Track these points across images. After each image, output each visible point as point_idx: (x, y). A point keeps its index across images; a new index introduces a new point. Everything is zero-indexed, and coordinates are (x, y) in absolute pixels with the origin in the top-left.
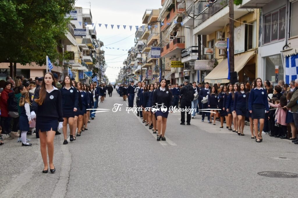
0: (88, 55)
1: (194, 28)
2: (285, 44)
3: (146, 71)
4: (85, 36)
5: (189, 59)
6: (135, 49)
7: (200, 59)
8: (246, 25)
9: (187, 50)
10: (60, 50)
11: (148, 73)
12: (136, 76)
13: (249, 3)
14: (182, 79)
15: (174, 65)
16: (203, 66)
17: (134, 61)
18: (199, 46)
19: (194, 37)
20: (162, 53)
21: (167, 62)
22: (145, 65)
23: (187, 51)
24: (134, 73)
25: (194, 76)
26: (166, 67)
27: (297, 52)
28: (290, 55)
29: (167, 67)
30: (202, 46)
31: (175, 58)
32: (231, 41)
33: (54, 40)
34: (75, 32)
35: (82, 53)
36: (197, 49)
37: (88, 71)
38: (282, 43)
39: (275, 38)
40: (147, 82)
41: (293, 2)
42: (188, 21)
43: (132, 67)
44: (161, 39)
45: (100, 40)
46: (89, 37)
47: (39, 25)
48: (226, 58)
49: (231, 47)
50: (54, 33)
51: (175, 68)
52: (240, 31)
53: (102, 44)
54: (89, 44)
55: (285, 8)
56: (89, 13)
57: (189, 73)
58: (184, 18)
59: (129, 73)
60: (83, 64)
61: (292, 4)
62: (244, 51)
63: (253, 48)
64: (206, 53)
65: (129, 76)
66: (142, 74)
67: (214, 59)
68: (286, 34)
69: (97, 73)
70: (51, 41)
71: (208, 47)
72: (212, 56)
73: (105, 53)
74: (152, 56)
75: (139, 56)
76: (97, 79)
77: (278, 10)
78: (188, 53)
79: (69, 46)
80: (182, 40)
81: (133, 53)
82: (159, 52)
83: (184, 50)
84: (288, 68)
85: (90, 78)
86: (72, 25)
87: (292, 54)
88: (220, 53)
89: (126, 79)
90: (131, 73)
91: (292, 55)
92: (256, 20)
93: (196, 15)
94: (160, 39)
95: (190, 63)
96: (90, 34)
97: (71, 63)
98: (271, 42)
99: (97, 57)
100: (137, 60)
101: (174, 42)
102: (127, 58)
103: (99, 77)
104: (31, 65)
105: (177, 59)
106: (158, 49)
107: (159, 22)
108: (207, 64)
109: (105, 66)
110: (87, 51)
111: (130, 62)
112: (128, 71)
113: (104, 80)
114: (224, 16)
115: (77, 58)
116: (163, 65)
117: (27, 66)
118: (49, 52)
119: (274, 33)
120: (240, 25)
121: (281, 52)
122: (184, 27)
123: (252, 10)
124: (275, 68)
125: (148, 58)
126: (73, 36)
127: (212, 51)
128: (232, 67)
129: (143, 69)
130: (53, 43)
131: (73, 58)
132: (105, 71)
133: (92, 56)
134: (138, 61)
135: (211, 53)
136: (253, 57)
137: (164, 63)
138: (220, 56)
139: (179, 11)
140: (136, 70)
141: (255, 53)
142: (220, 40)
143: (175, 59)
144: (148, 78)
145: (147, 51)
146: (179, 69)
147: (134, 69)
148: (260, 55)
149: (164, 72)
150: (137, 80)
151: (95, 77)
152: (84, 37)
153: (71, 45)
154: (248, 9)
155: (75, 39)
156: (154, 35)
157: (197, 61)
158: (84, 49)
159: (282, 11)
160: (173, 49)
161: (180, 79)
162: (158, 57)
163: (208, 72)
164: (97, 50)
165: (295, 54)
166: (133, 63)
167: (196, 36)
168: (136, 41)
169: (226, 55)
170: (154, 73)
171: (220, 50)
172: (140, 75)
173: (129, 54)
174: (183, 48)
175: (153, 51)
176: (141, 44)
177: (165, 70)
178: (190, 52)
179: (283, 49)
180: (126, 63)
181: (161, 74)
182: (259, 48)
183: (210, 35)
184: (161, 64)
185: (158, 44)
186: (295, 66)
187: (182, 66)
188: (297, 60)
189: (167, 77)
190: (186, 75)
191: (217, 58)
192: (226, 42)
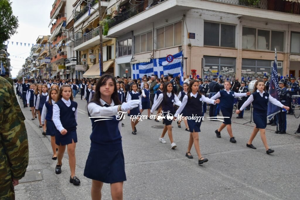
1: (74, 47)
2: (132, 58)
3: (39, 71)
5: (71, 64)
7: (78, 65)
8: (107, 47)
11: (41, 72)
13: (111, 35)
14: (65, 75)
16: (80, 68)
20: (52, 61)
21: (54, 66)
22: (38, 67)
23: (69, 60)
24: (30, 72)
25: (73, 74)
26: (53, 69)
28: (135, 64)
30: (78, 57)
32: (101, 55)
36: (75, 59)
38: (130, 57)
39: (125, 54)
40: (39, 77)
42: (70, 43)
51: (60, 69)
52: (104, 50)
57: (69, 72)
58: (67, 41)
61: (135, 37)
62: (106, 61)
63: (112, 59)
64: (82, 61)
65: (26, 73)
68: (132, 52)
72: (85, 63)
74: (45, 62)
80: (65, 54)
82: (49, 60)
83: (67, 59)
84: (134, 70)
91: (137, 63)
92: (113, 44)
95: (71, 66)
98: (123, 56)
100: (32, 64)
101: (60, 55)
105: (61, 64)
106: (49, 58)
107: (49, 43)
108: (82, 68)
111: (27, 66)
114: (95, 41)
119: (125, 51)
120: (104, 46)
122: (67, 46)
123: (111, 39)
125: (40, 64)
127: (85, 60)
128: (102, 69)
129: (37, 69)
136: (112, 64)
137: (52, 66)
138: (91, 63)
139: (64, 37)
140: (32, 70)
141: (113, 62)
142: (91, 54)
143: (59, 64)
146: (63, 70)
148: (117, 63)
149: (52, 72)
150: (32, 76)
156: (45, 50)
157: (76, 65)
160: (59, 59)
161: (63, 76)
162: (48, 63)
163: (83, 72)
165: (139, 63)
166: (29, 66)
167: (74, 51)
168: (31, 53)
169: (95, 63)
170: (45, 72)
171: (91, 60)
172: (35, 73)
173: (26, 61)
174: (65, 58)
175: (46, 60)
176: (35, 55)
177: (52, 70)
178: (72, 60)
179: (131, 60)
180: (24, 66)
181: (50, 72)
182: (116, 59)
183: (84, 51)
184: (50, 67)
185: (48, 55)
186: (138, 69)
187: (65, 68)
188: (139, 66)
189: (54, 74)
190: (67, 74)
191: (88, 64)
192: (95, 55)
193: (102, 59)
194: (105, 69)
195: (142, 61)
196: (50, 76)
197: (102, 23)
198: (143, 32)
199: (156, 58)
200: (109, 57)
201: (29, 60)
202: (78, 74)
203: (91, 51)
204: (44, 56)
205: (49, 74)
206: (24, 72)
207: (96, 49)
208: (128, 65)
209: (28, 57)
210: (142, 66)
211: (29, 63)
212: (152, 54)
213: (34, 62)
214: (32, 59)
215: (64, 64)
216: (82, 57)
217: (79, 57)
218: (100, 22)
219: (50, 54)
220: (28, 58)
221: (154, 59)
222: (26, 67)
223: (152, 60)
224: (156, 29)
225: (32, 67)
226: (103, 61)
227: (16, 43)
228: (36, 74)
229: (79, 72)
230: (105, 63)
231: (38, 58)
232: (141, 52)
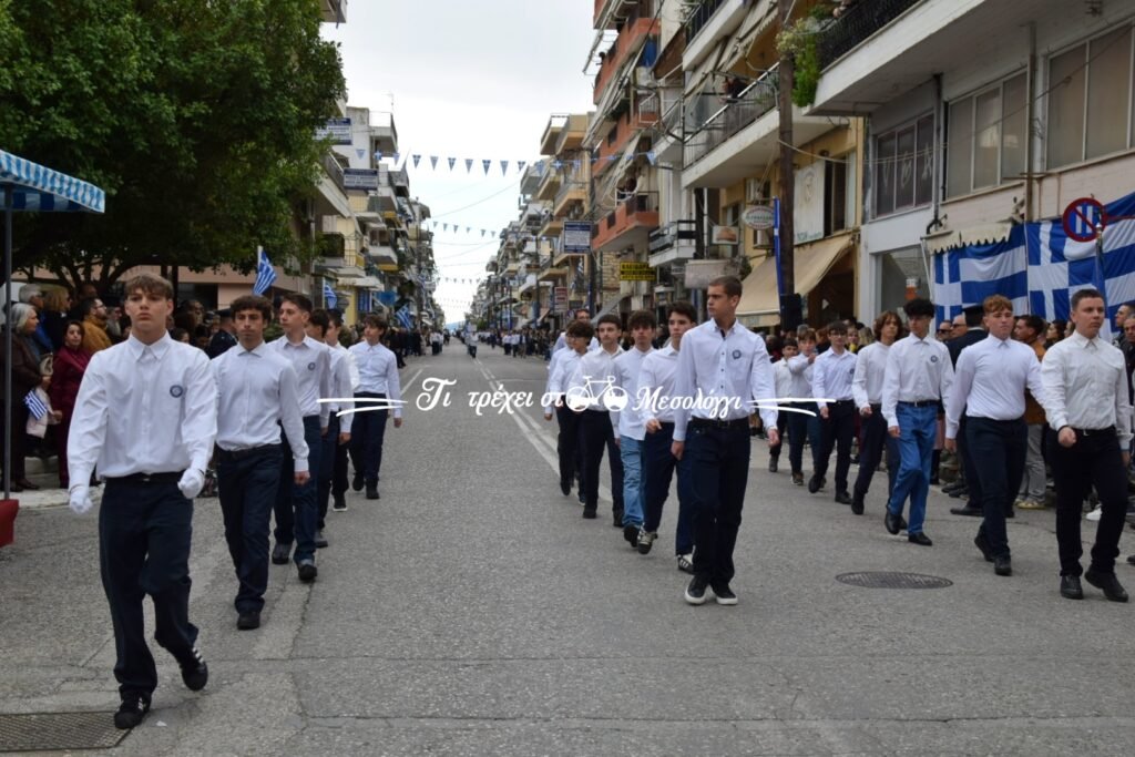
0: (384, 244)
1: (684, 169)
2: (933, 218)
3: (550, 290)
4: (375, 189)
5: (670, 255)
6: (519, 228)
7: (702, 258)
8: (827, 162)
9: (666, 232)
10: (304, 230)
11: (556, 297)
12: (521, 305)
15: (629, 273)
17: (517, 260)
18: (699, 221)
19: (684, 194)
20: (596, 239)
21: (610, 264)
22: (546, 273)
23: (663, 235)
24: (516, 295)
26: (608, 280)
27: (963, 240)
28: (945, 249)
30: (706, 219)
31: (631, 253)
32: (786, 207)
33: (282, 203)
34: (346, 179)
35: (367, 238)
36: (693, 227)
37: (383, 290)
38: (926, 216)
39: (905, 200)
40: (552, 321)
41: (951, 100)
42: (668, 148)
43: (512, 278)
44: (593, 199)
45: (420, 201)
46: (386, 191)
47: (241, 159)
48: (771, 255)
49: (784, 223)
50: (283, 181)
51: (632, 282)
52: (811, 180)
53: (425, 213)
54: (386, 212)
55: (931, 117)
56: (389, 125)
57: (669, 298)
58: (657, 140)
59: (503, 296)
60: (369, 271)
61: (952, 106)
62: (821, 236)
63: (847, 229)
64: (718, 239)
65: (502, 304)
66: (538, 299)
67: (741, 257)
68: (936, 192)
69: (412, 294)
70: (274, 205)
71: (725, 224)
72: (735, 249)
73: (434, 239)
74: (566, 247)
75: (530, 247)
76: (412, 313)
77: (914, 123)
78: (668, 240)
79: (330, 217)
80: (651, 203)
81: (514, 240)
82: (587, 235)
83: (656, 233)
84: (942, 285)
85: (391, 310)
86: (338, 160)
87: (951, 246)
88: (755, 241)
89: (493, 313)
90: (508, 296)
91: (949, 248)
92: (854, 150)
93: (688, 133)
94: (589, 198)
95: (673, 267)
96: (391, 183)
97: (335, 268)
98: (896, 212)
99: (411, 248)
100: (523, 258)
101: (629, 211)
102: (496, 254)
103: (415, 308)
104: (218, 273)
105: (639, 255)
106: (583, 227)
107: (588, 150)
109: (435, 276)
110: (382, 233)
111: (506, 266)
112: (500, 289)
113: (431, 315)
114: (765, 137)
115: (354, 254)
116: (597, 272)
117: (208, 276)
118: (267, 236)
119: (903, 185)
120: (812, 162)
121: (921, 239)
122: (656, 166)
123: (844, 121)
124: (905, 284)
125: (556, 254)
126: (340, 188)
127: (734, 236)
128: (788, 281)
129: (542, 283)
130: (282, 210)
131: (339, 253)
132: (434, 290)
133: (395, 248)
134: (527, 261)
135: (730, 240)
136: (847, 251)
137: (601, 268)
138: (755, 248)
139: (643, 119)
140: (523, 288)
141: (852, 242)
143: (631, 257)
144: (556, 311)
145: (553, 234)
146: (644, 285)
147: (517, 284)
148: (867, 247)
149: (601, 294)
150: (526, 316)
151: (405, 307)
152: (372, 193)
153: (335, 217)
154: (832, 118)
155: (347, 198)
156: (573, 187)
157: (691, 262)
158: (373, 225)
159: (925, 124)
160: (624, 228)
162: (583, 251)
164: (410, 230)
165: (959, 245)
166: (513, 266)
168: (522, 203)
170: (571, 296)
171: (756, 233)
172: (534, 301)
174: (654, 225)
175: (569, 234)
176: (535, 214)
177: (602, 288)
178: (674, 237)
179: (928, 232)
180: (494, 266)
181: (593, 298)
182: (863, 228)
183: (730, 189)
184: (595, 274)
185: (584, 213)
186: (959, 279)
187: (650, 278)
188: (963, 263)
189: (610, 306)
190: (661, 303)
191: (747, 254)
193: (785, 231)
194: (805, 281)
195: (971, 237)
197: (792, 41)
198: (986, 79)
199: (1043, 217)
204: (571, 216)
206: (495, 295)
210: (975, 262)
211: (513, 251)
212: (1021, 194)
214: (524, 230)
216: (723, 221)
217: (709, 219)
218: (778, 36)
219: (595, 206)
220: (510, 229)
221: (1030, 222)
222: (501, 270)
223: (1022, 226)
224: (1046, 56)
227: (447, 163)
228: (537, 308)
230: (806, 248)
231: (547, 227)
232: (975, 187)
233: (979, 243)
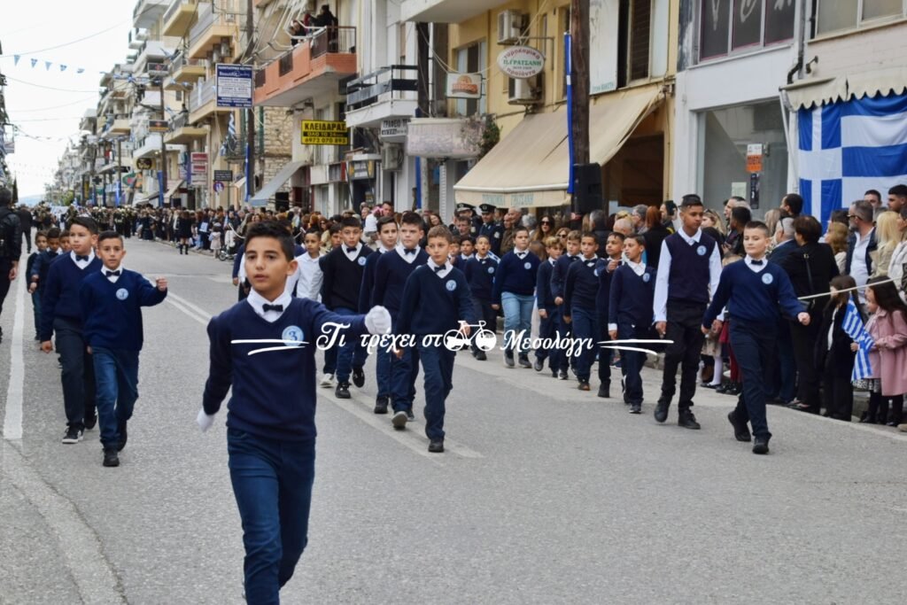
2: (796, 62)
3: (180, 159)
5: (379, 111)
7: (427, 116)
9: (368, 82)
11: (192, 165)
12: (136, 175)
14: (342, 188)
15: (313, 135)
16: (439, 140)
17: (129, 116)
18: (422, 67)
19: (393, 32)
20: (260, 89)
21: (277, 124)
22: (179, 132)
23: (369, 85)
24: (128, 161)
25: (391, 177)
26: (271, 145)
27: (850, 92)
28: (819, 103)
29: (273, 145)
30: (430, 62)
31: (309, 108)
36: (411, 75)
38: (779, 60)
39: (747, 36)
43: (122, 139)
48: (533, 113)
49: (578, 69)
51: (311, 147)
52: (597, 11)
57: (370, 168)
59: (107, 162)
62: (614, 88)
63: (652, 77)
64: (454, 91)
65: (104, 173)
66: (163, 167)
67: (484, 115)
68: (800, 25)
71: (459, 71)
72: (472, 105)
74: (219, 98)
78: (373, 92)
80: (345, 41)
82: (247, 84)
83: (355, 81)
84: (808, 152)
87: (831, 99)
88: (512, 93)
89: (91, 185)
90: (116, 164)
91: (827, 102)
95: (383, 128)
98: (732, 54)
101: (314, 52)
105: (320, 112)
106: (242, 72)
108: (454, 136)
116: (255, 134)
119: (743, 18)
121: (780, 90)
124: (746, 151)
125: (191, 110)
127: (475, 86)
129: (168, 147)
134: (144, 118)
135: (470, 92)
136: (654, 107)
137: (262, 127)
138: (511, 103)
140: (140, 153)
141: (662, 96)
142: (510, 42)
143: (310, 113)
144: (192, 183)
146: (329, 153)
147: (131, 147)
148: (685, 101)
149: (262, 162)
157: (415, 121)
160: (307, 75)
161: (331, 189)
162: (237, 105)
163: (460, 167)
165: (844, 98)
166: (121, 124)
167: (401, 26)
168: (134, 41)
169: (535, 103)
170: (217, 165)
171: (512, 82)
173: (104, 89)
174: (350, 72)
175: (223, 82)
176: (160, 54)
177: (263, 155)
178: (385, 88)
179: (790, 79)
180: (91, 123)
181: (250, 167)
182: (679, 76)
183: (465, 24)
184: (251, 133)
185: (236, 54)
186: (838, 144)
187: (343, 141)
188: (846, 121)
189: (277, 180)
190: (358, 175)
191: (492, 111)
192: (539, 53)
193: (581, 79)
194: (604, 145)
195: (866, 86)
196: (251, 193)
200: (633, 64)
201: (119, 86)
202: (424, 180)
203: (515, 26)
204: (215, 57)
205: (244, 180)
206: (94, 162)
207: (542, 10)
208: (765, 113)
209: (117, 66)
210: (870, 121)
211: (121, 104)
213: (152, 98)
214: (143, 78)
215: (341, 116)
216: (456, 67)
217: (435, 64)
219: (252, 45)
220: (118, 73)
222: (105, 129)
225: (140, 131)
226: (591, 92)
228: (163, 180)
229: (434, 164)
230: (602, 101)
231: (177, 74)
232: (863, 19)
233: (878, 95)
